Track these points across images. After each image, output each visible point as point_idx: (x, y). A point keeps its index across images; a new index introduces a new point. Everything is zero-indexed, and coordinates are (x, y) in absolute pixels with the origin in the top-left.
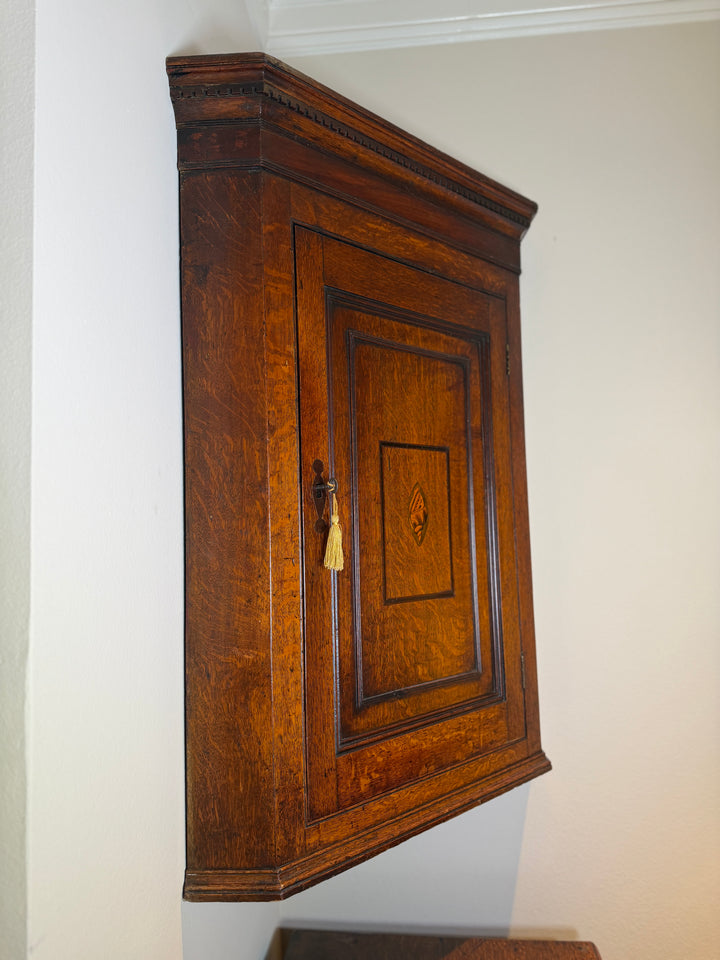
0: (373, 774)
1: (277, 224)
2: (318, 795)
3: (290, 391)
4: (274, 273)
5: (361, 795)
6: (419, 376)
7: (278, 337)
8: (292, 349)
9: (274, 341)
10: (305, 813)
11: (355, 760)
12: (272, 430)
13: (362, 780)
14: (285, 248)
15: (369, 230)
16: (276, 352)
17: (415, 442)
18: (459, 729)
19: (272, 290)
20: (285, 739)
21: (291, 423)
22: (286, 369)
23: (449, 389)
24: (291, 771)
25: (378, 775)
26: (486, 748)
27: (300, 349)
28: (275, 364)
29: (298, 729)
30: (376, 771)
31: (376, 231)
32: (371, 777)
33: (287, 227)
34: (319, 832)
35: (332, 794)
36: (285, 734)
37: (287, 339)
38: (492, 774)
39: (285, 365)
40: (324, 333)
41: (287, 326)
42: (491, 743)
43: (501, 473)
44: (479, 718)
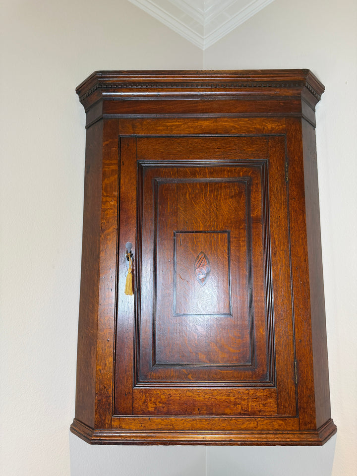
0: (157, 403)
1: (110, 140)
2: (121, 403)
3: (114, 213)
4: (108, 162)
5: (149, 412)
6: (206, 193)
7: (109, 189)
8: (116, 194)
9: (106, 191)
10: (111, 409)
11: (146, 393)
12: (103, 231)
13: (149, 404)
14: (115, 149)
15: (167, 126)
16: (107, 196)
17: (201, 229)
18: (228, 395)
19: (106, 169)
20: (102, 372)
21: (114, 227)
22: (112, 203)
23: (232, 197)
24: (105, 387)
25: (161, 405)
26: (254, 413)
27: (121, 193)
28: (107, 201)
29: (110, 368)
30: (160, 402)
31: (173, 125)
32: (156, 404)
33: (116, 140)
34: (120, 421)
35: (129, 405)
36: (102, 369)
37: (114, 189)
38: (259, 430)
39: (112, 201)
40: (135, 183)
41: (114, 184)
42: (260, 411)
43: (277, 243)
44: (249, 393)
